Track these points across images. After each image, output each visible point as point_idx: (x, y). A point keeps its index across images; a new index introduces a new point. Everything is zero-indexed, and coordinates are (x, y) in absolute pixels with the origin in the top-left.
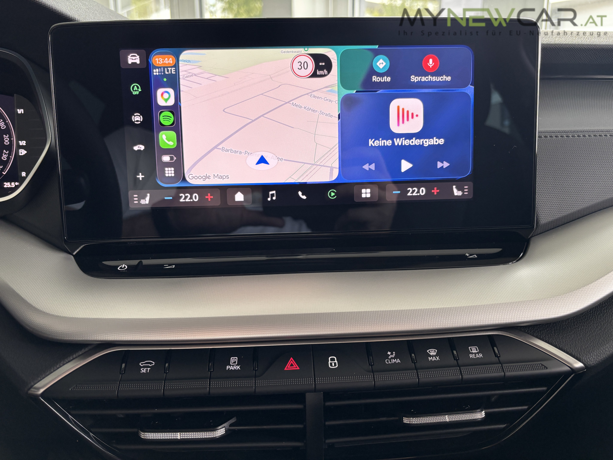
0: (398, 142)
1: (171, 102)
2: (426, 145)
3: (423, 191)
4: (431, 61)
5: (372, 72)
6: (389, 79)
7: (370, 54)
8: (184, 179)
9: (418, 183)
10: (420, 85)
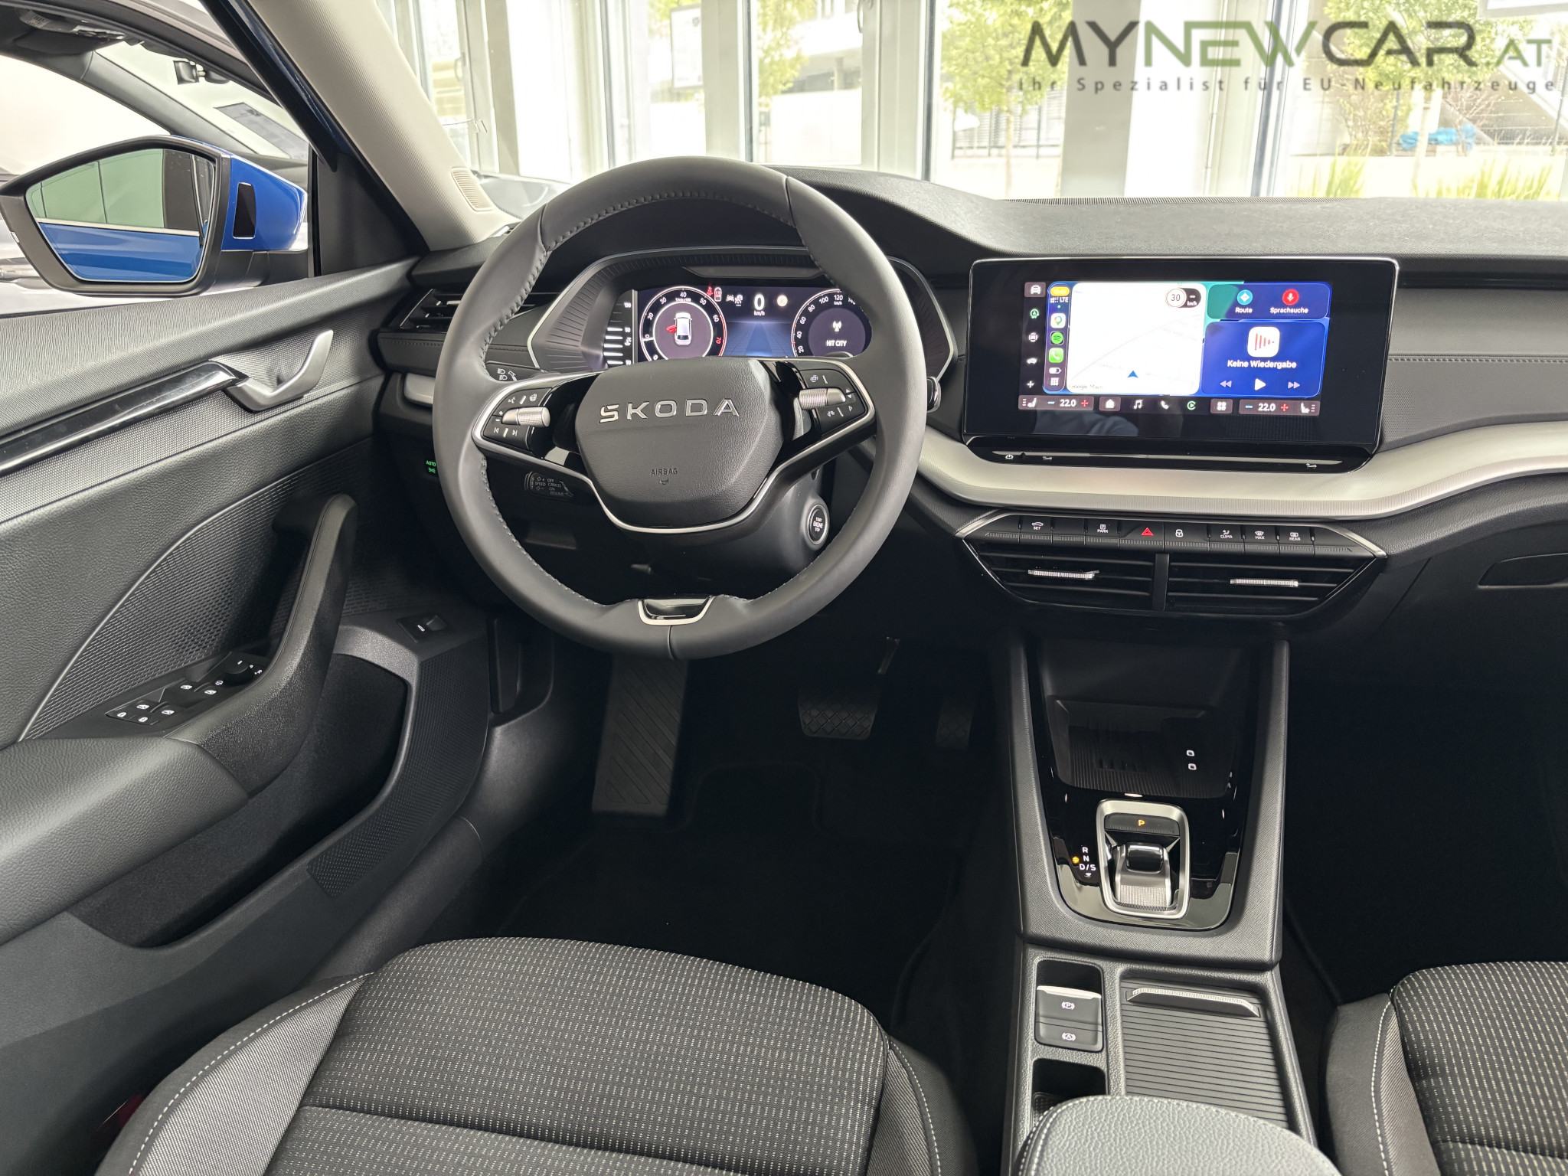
0: (1254, 364)
1: (1062, 325)
2: (1279, 368)
3: (1273, 407)
4: (1291, 295)
5: (1237, 304)
6: (1250, 311)
7: (1236, 289)
8: (1066, 388)
9: (1269, 400)
10: (1279, 316)
